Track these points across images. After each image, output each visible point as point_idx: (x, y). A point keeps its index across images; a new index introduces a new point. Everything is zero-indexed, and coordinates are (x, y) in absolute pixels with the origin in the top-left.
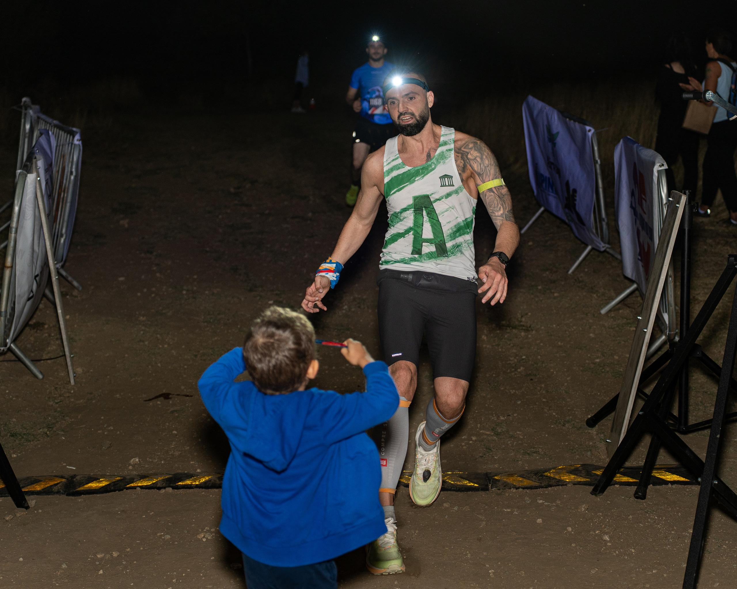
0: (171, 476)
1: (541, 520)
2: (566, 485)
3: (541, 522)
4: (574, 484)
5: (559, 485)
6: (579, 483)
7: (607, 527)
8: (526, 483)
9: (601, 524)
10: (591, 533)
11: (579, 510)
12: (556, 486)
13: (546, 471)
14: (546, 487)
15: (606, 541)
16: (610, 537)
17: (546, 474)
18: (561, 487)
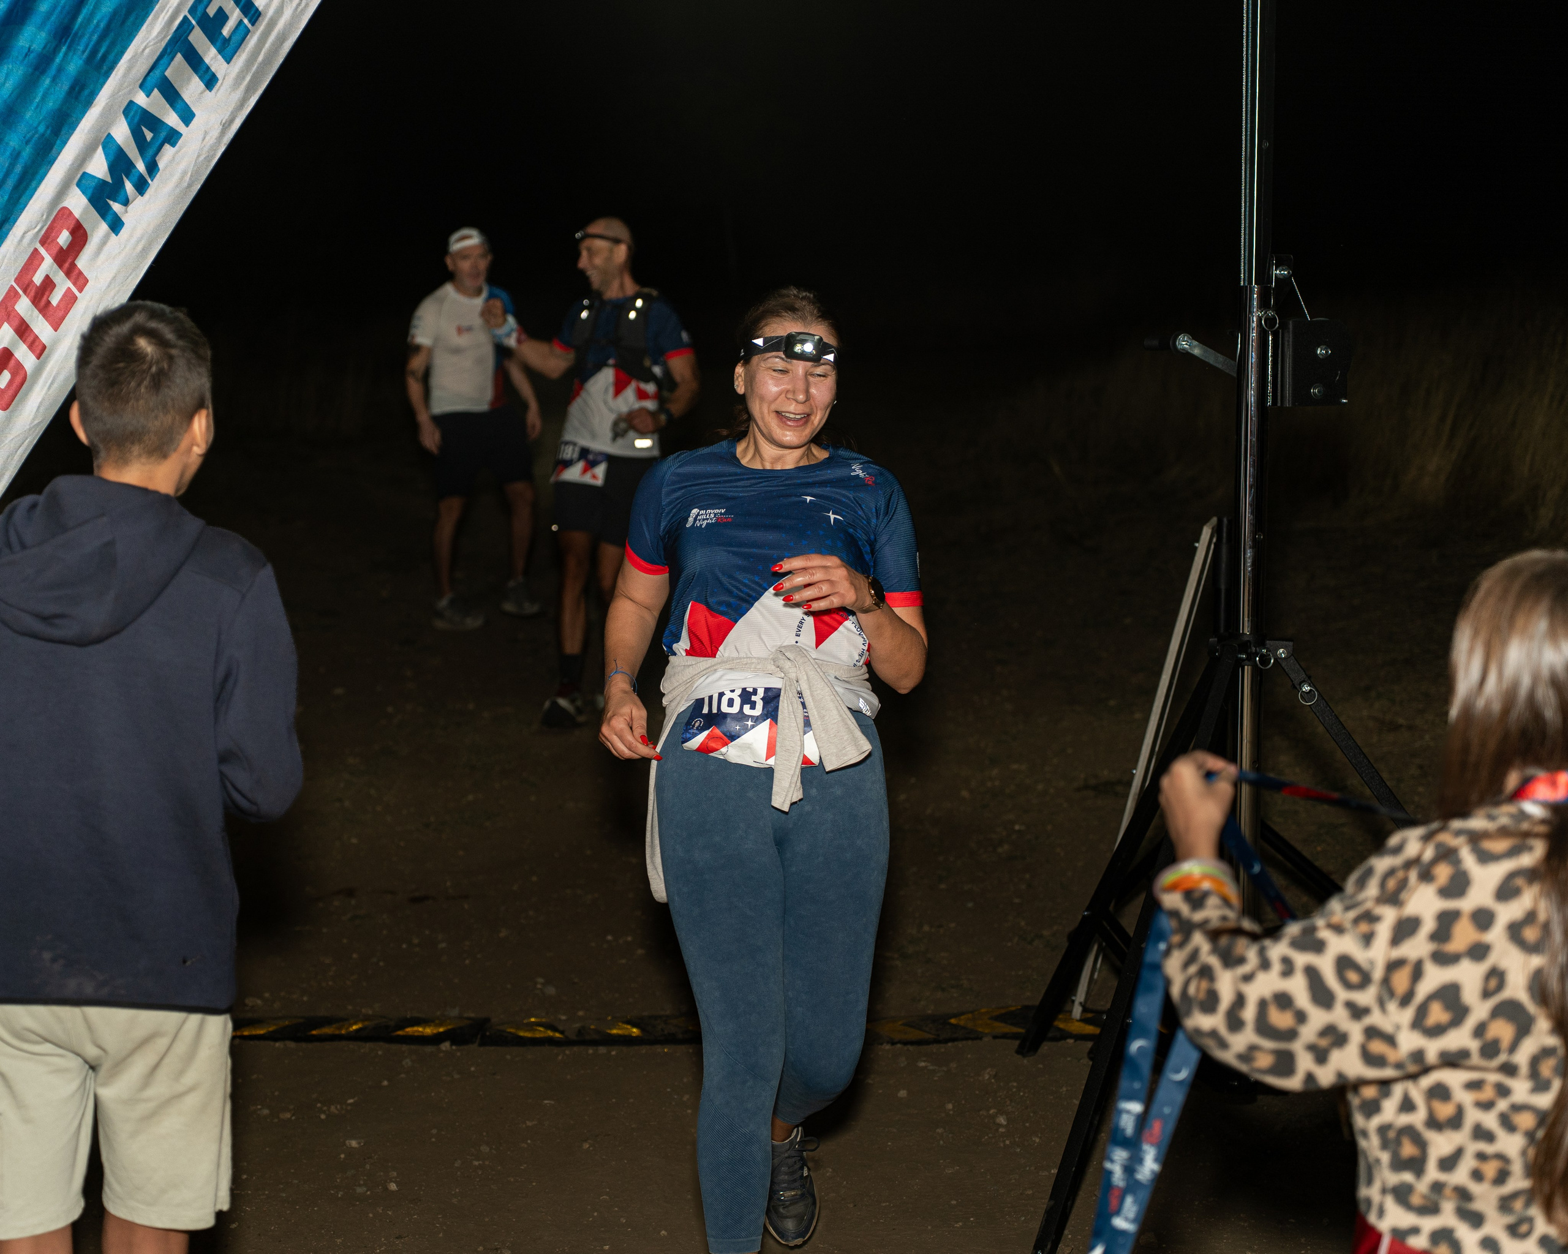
0: (301, 1021)
1: (905, 1092)
2: (981, 1039)
3: (905, 1095)
4: (995, 1037)
5: (967, 1039)
6: (1005, 1036)
7: (1013, 1104)
8: (915, 1034)
9: (1007, 1100)
10: (981, 1113)
11: (981, 1078)
12: (962, 1039)
13: (955, 1016)
14: (946, 1041)
15: (1000, 1125)
16: (1008, 1120)
17: (953, 1021)
18: (970, 1042)
